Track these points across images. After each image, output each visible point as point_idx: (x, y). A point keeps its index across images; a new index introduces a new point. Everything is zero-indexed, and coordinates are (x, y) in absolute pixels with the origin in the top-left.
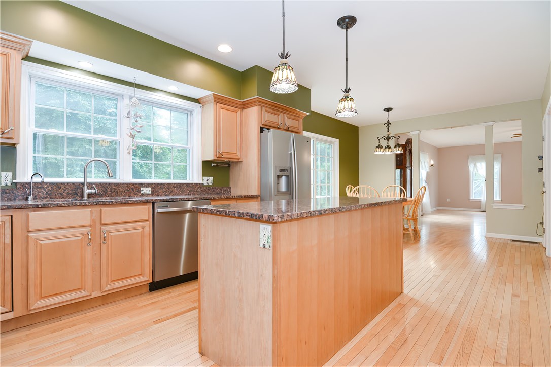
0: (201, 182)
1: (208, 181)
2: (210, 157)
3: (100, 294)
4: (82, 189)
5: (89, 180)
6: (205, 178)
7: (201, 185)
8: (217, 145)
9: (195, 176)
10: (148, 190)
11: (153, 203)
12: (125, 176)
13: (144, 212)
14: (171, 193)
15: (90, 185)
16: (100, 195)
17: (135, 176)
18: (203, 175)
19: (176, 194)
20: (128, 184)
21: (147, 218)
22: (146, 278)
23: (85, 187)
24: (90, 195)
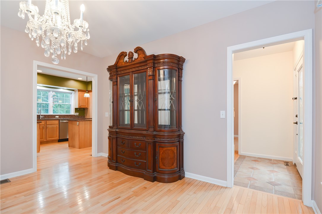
0: (74, 114)
1: (77, 114)
2: (77, 107)
3: (46, 141)
4: (40, 116)
5: (42, 114)
6: (76, 113)
7: (74, 115)
8: (79, 104)
9: (72, 112)
10: (58, 117)
11: (59, 120)
12: (51, 113)
13: (57, 122)
14: (65, 117)
15: (42, 115)
16: (44, 118)
17: (53, 113)
18: (75, 112)
19: (66, 118)
20: (52, 115)
21: (57, 123)
22: (58, 138)
23: (41, 116)
24: (42, 118)
